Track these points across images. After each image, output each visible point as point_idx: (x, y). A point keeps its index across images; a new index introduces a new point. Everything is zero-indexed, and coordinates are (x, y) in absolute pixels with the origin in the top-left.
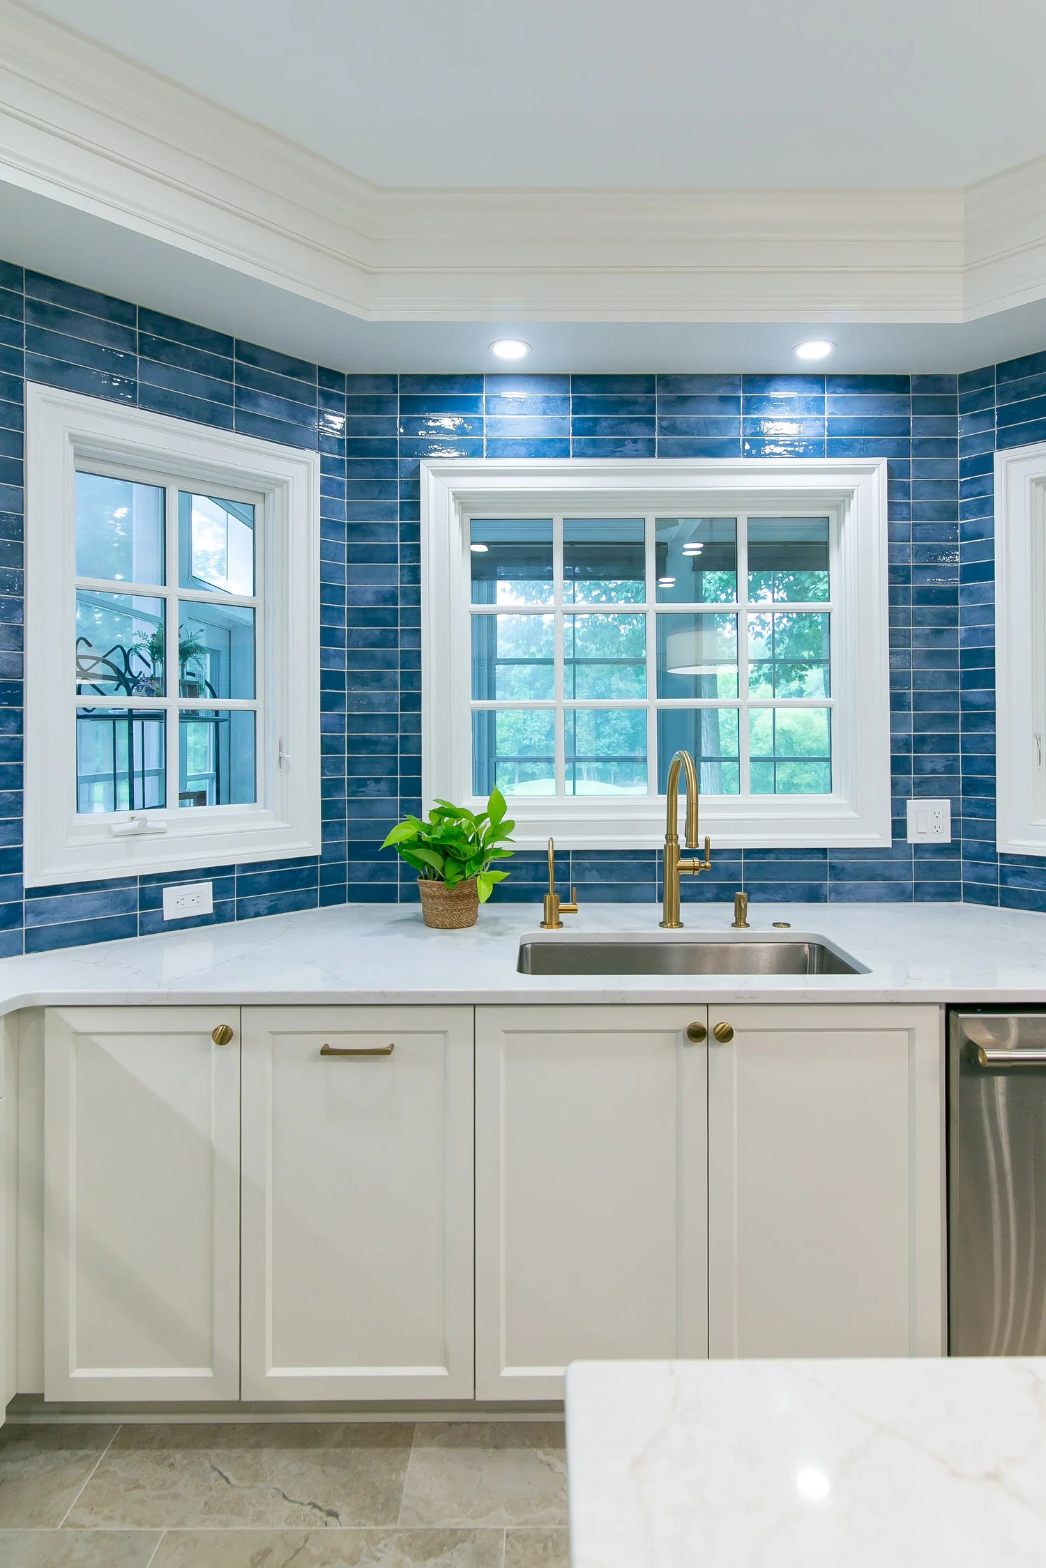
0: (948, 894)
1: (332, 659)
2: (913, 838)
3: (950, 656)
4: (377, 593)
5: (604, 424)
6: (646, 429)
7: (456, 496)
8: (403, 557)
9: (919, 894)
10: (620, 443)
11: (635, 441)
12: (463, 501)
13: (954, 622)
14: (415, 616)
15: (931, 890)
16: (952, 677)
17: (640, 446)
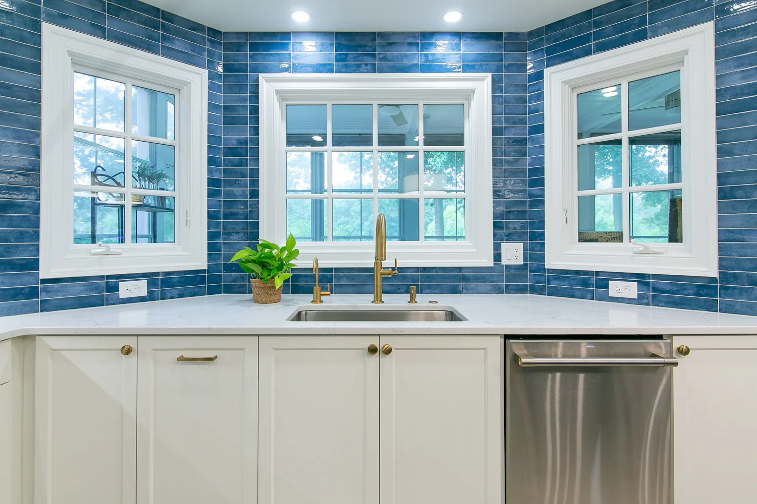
0: (522, 290)
1: (214, 172)
2: (504, 262)
3: (523, 172)
4: (238, 140)
5: (351, 56)
6: (372, 59)
7: (277, 92)
8: (250, 122)
9: (508, 290)
10: (359, 66)
11: (366, 65)
12: (282, 95)
13: (525, 155)
14: (256, 152)
15: (514, 288)
16: (524, 181)
17: (369, 67)
